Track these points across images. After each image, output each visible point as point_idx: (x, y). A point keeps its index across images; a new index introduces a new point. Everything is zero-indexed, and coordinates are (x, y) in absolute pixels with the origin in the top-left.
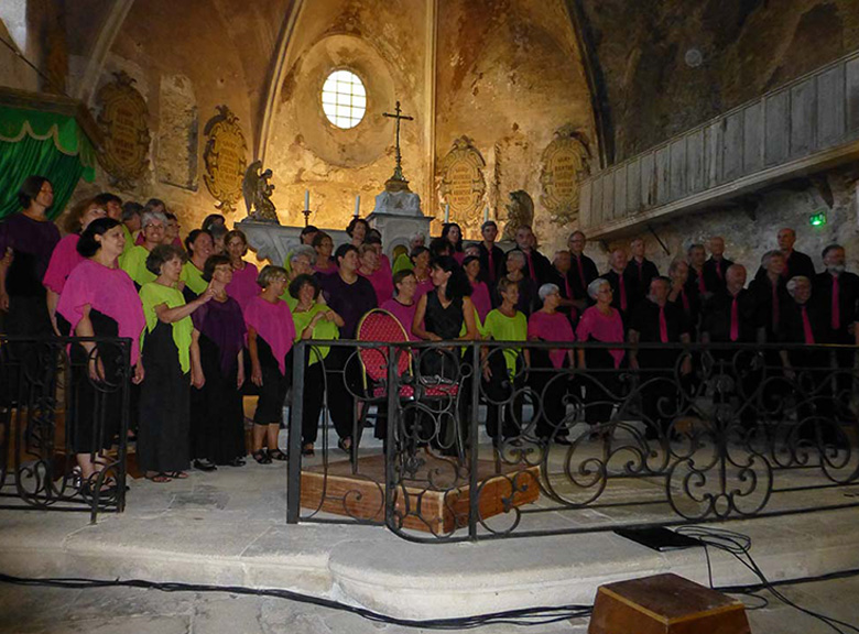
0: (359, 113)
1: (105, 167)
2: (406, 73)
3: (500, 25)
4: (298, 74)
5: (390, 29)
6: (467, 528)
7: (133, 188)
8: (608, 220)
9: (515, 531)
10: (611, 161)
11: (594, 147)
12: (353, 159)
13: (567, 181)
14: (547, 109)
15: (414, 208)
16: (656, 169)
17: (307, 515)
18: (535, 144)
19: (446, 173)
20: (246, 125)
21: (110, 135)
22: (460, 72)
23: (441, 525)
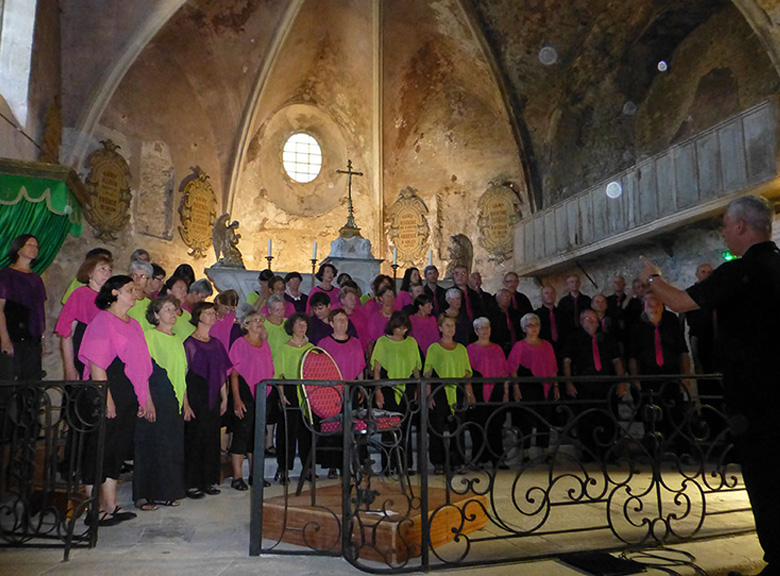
0: (316, 169)
1: (91, 222)
2: (356, 134)
3: (437, 93)
4: (262, 137)
5: (342, 98)
6: (420, 559)
7: (114, 239)
8: (540, 258)
9: (464, 560)
10: (540, 207)
11: (524, 194)
12: (310, 209)
13: (502, 224)
14: (481, 162)
15: (366, 252)
16: (580, 214)
17: (269, 547)
18: (472, 192)
19: (393, 219)
20: (216, 182)
21: (95, 194)
22: (403, 133)
23: (394, 556)
